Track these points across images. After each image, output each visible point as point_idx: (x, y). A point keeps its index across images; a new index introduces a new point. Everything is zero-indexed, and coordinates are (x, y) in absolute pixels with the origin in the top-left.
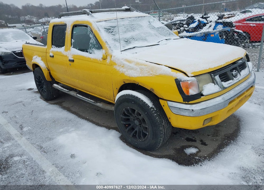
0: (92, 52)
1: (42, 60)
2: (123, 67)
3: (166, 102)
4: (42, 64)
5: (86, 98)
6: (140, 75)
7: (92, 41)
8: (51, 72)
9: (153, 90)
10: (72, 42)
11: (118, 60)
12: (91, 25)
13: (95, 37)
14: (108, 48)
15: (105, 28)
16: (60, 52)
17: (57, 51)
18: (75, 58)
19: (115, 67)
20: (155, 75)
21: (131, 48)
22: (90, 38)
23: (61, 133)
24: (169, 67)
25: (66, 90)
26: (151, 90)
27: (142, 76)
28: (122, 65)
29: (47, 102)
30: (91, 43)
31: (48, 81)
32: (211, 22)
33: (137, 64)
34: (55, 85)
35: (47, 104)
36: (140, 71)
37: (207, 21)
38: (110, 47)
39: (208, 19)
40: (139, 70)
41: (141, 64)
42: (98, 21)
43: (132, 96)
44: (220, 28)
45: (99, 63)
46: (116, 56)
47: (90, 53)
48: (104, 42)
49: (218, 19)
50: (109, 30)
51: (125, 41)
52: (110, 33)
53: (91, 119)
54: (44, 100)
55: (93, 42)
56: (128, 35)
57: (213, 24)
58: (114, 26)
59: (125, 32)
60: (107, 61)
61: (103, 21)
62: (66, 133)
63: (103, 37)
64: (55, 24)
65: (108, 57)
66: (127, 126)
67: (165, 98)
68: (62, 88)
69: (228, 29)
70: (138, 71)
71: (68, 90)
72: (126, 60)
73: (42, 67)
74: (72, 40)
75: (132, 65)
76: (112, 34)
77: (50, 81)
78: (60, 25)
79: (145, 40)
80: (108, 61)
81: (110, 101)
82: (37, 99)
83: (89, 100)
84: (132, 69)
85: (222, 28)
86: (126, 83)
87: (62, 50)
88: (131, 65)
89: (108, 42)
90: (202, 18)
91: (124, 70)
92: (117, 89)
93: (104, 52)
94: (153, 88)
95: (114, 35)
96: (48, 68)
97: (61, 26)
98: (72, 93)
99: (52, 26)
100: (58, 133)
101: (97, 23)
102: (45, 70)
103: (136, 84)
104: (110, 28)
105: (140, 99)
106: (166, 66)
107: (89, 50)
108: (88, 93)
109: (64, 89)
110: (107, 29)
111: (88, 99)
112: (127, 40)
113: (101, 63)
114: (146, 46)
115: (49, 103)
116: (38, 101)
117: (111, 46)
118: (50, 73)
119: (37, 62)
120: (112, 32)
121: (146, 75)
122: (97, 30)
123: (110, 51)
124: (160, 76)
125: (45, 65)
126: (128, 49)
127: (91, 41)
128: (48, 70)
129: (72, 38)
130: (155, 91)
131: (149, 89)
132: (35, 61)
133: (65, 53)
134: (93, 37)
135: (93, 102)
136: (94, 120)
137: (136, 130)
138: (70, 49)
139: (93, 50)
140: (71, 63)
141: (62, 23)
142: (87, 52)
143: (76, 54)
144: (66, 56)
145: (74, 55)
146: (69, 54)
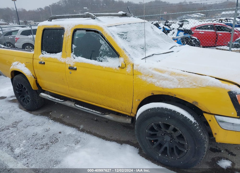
0: (103, 60)
1: (26, 67)
2: (151, 77)
3: (213, 116)
4: (26, 71)
5: (89, 110)
6: (179, 86)
7: (104, 47)
8: (39, 80)
9: (197, 103)
10: (73, 48)
11: (144, 69)
12: (103, 30)
13: (109, 43)
14: (127, 55)
15: (118, 34)
16: (56, 59)
17: (50, 57)
18: (78, 66)
19: (139, 77)
20: (200, 87)
21: (150, 56)
22: (101, 45)
23: (67, 153)
24: (216, 78)
25: (59, 100)
26: (194, 104)
27: (181, 87)
28: (151, 75)
29: (31, 113)
30: (101, 50)
31: (34, 90)
32: (173, 29)
33: (172, 74)
34: (43, 94)
35: (31, 115)
36: (178, 82)
37: (171, 28)
38: (129, 55)
39: (171, 27)
40: (176, 80)
41: (179, 75)
42: (109, 26)
43: (166, 109)
44: (182, 34)
45: (114, 72)
46: (140, 65)
47: (100, 61)
48: (122, 49)
49: (179, 27)
50: (123, 36)
51: (142, 48)
52: (125, 39)
53: (94, 131)
54: (26, 111)
55: (105, 49)
56: (142, 42)
57: (176, 32)
58: (126, 32)
59: (138, 38)
60: (127, 70)
61: (113, 26)
62: (72, 152)
63: (120, 44)
64: (46, 27)
65: (128, 66)
66: (153, 141)
67: (212, 113)
68: (54, 98)
69: (188, 35)
70: (175, 82)
71: (62, 101)
72: (155, 69)
73: (26, 75)
74: (73, 45)
75: (165, 75)
76: (126, 40)
77: (36, 91)
78: (53, 29)
79: (158, 47)
80: (129, 69)
81: (123, 112)
82: (17, 110)
83: (94, 111)
84: (166, 79)
85: (183, 35)
86: (155, 94)
87: (58, 56)
88: (163, 75)
89: (126, 49)
90: (165, 25)
91: (154, 80)
92: (139, 100)
93: (122, 60)
94: (198, 101)
95: (129, 41)
96: (34, 75)
97: (55, 29)
98: (69, 103)
99: (42, 29)
100: (63, 153)
101: (108, 28)
102: (31, 77)
103: (170, 96)
104: (123, 34)
105: (179, 113)
106: (212, 77)
107: (98, 58)
108: (94, 104)
109: (57, 99)
110: (121, 35)
111: (91, 110)
112: (142, 47)
113: (116, 72)
114: (163, 53)
115: (34, 114)
116: (18, 112)
117: (130, 53)
118: (36, 81)
119: (20, 69)
120: (126, 38)
121: (187, 86)
122: (110, 35)
123: (130, 59)
124: (207, 87)
125: (30, 73)
126: (148, 57)
127: (102, 48)
128: (34, 78)
129: (72, 43)
130: (199, 105)
131: (190, 102)
132: (16, 68)
133: (63, 60)
134: (105, 43)
135: (99, 114)
136: (98, 133)
137: (165, 146)
138: (69, 56)
139: (104, 57)
140: (72, 71)
141: (57, 27)
142: (96, 59)
143: (79, 62)
144: (65, 63)
145: (77, 63)
146: (68, 61)
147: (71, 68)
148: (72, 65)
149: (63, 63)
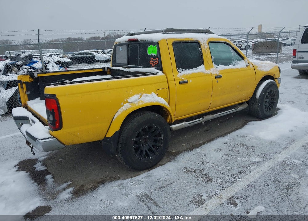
0: (235, 64)
10: (213, 59)
13: (236, 51)
16: (201, 73)
18: (222, 73)
28: (261, 66)
30: (233, 57)
45: (245, 70)
55: (235, 55)
64: (177, 40)
74: (212, 56)
80: (251, 66)
87: (201, 69)
92: (257, 84)
107: (232, 63)
127: (233, 55)
133: (208, 72)
134: (234, 51)
138: (213, 66)
139: (236, 62)
140: (219, 80)
141: (190, 40)
142: (231, 65)
143: (223, 69)
144: (211, 74)
145: (220, 71)
146: (213, 71)
147: (218, 77)
148: (218, 73)
149: (209, 75)
